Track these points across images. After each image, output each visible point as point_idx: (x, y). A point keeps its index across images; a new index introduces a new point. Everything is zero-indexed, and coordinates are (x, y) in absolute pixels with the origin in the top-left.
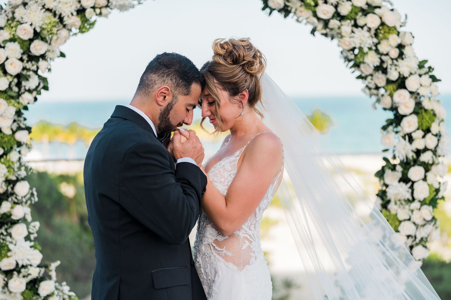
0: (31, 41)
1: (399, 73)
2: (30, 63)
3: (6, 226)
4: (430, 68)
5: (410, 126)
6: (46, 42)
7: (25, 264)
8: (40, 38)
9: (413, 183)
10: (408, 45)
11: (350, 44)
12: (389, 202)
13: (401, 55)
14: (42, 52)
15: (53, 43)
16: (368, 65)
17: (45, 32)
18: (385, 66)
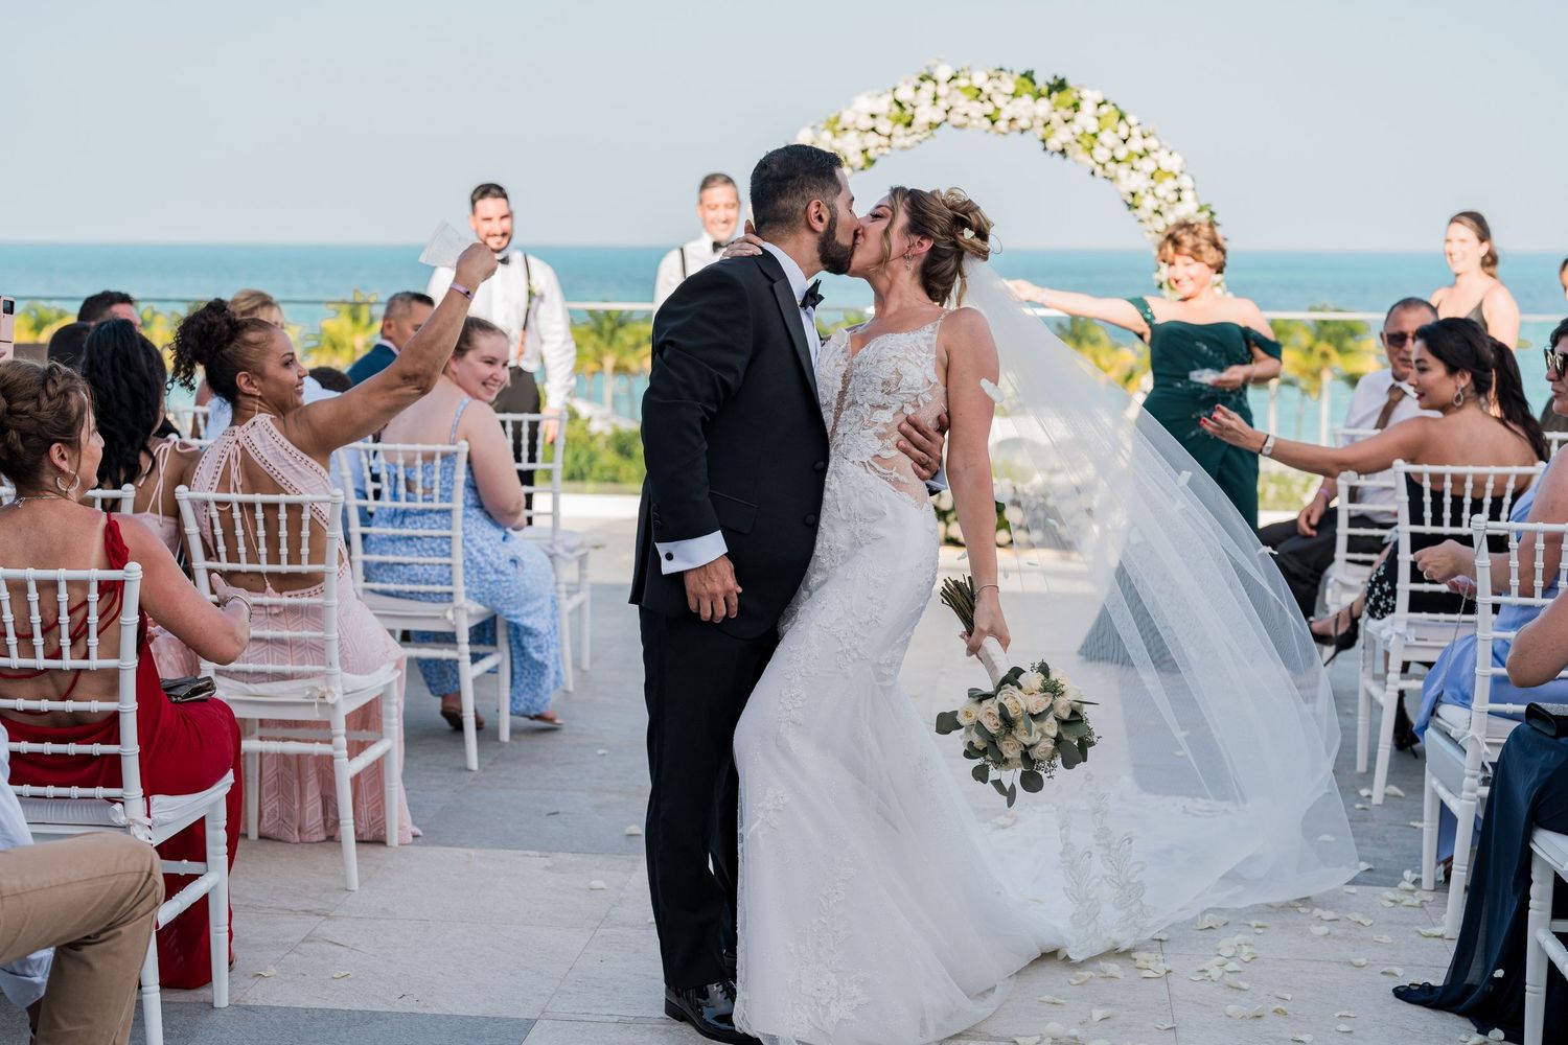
13: (1179, 199)
18: (1161, 210)
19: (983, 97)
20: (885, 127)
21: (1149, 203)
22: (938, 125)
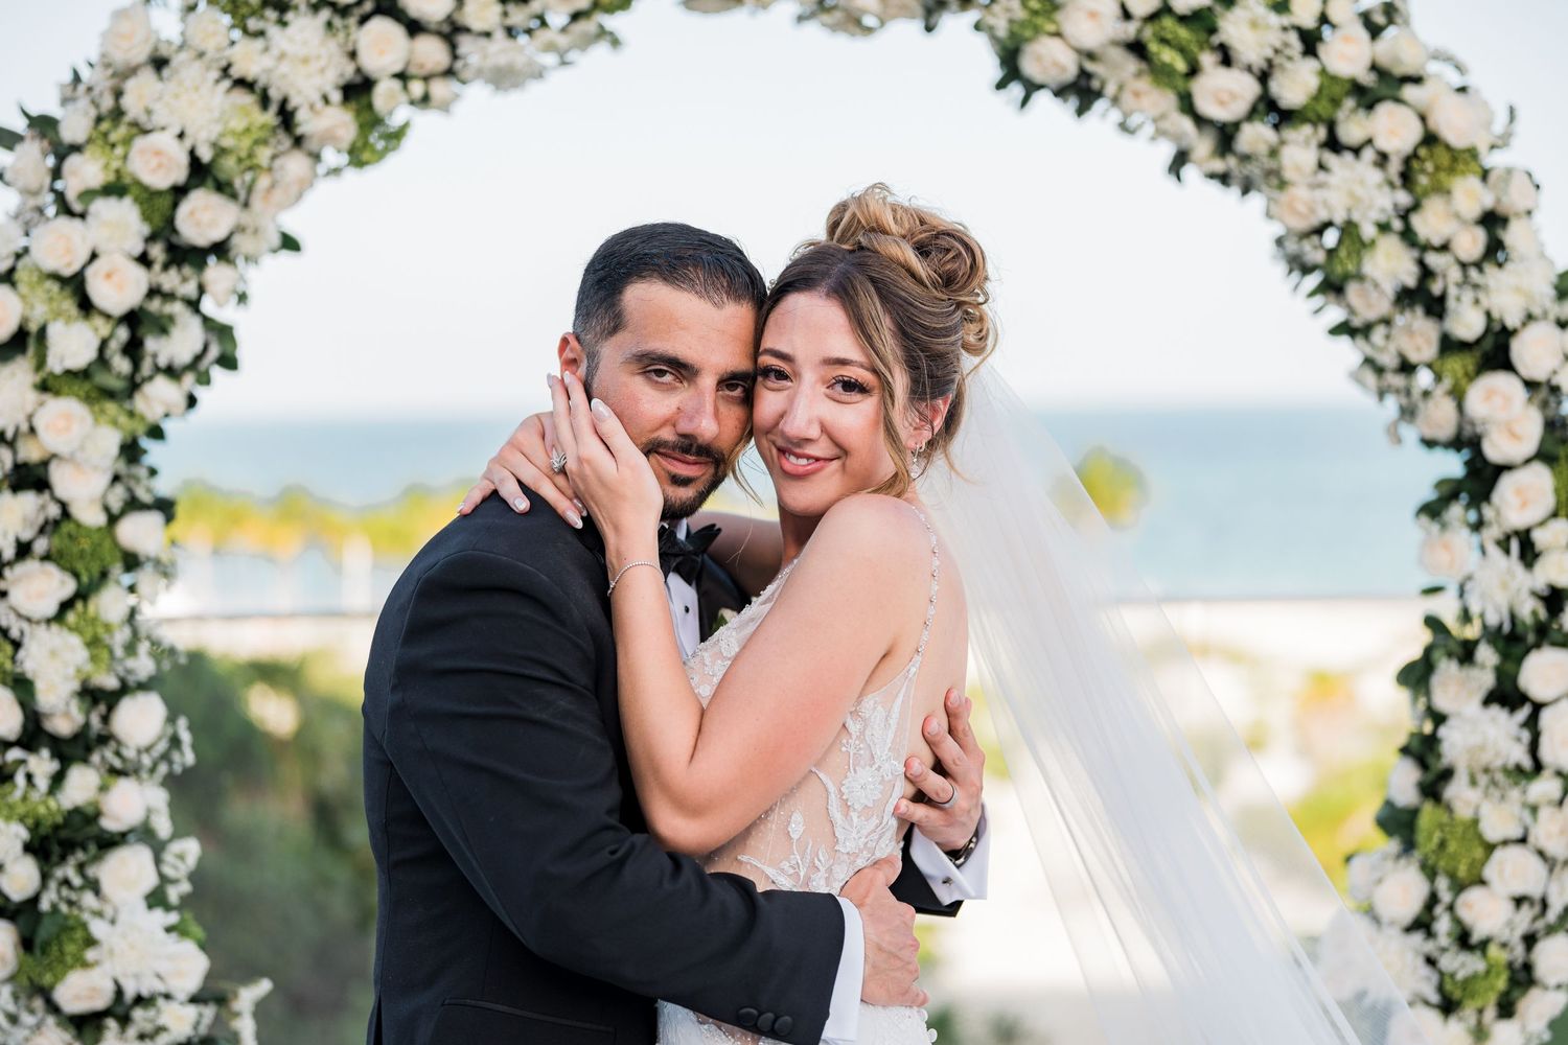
0: (179, 192)
1: (1488, 314)
2: (173, 272)
3: (80, 856)
5: (1524, 505)
6: (234, 196)
7: (145, 993)
8: (210, 182)
9: (1538, 707)
10: (1517, 215)
11: (1312, 211)
12: (1447, 774)
13: (1495, 250)
14: (218, 234)
15: (257, 202)
16: (1376, 285)
17: (229, 164)
18: (1436, 288)
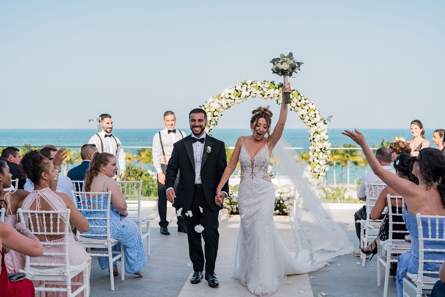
1: (315, 122)
4: (324, 120)
13: (315, 117)
14: (217, 115)
15: (220, 112)
17: (218, 110)
18: (310, 120)
19: (260, 89)
20: (233, 97)
21: (307, 118)
22: (248, 96)
